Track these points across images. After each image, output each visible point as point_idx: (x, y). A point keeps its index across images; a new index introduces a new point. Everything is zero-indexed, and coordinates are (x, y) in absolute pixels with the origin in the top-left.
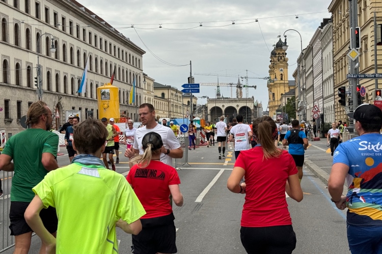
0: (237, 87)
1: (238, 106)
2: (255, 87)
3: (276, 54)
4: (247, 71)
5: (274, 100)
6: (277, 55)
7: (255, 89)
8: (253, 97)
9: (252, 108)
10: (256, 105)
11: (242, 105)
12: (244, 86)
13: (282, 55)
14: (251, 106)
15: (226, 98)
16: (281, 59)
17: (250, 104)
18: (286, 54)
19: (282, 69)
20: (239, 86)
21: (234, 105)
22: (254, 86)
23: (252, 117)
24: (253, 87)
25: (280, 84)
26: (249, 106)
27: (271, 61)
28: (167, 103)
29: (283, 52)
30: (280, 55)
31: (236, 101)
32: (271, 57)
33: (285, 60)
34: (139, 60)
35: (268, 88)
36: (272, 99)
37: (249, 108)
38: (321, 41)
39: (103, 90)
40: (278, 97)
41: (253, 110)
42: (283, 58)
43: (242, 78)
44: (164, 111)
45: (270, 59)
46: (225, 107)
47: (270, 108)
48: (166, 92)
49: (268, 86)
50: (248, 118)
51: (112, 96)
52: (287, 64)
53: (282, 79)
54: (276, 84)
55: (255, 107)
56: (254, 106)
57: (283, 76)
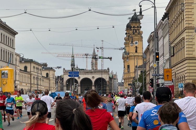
0: (93, 58)
1: (93, 77)
2: (111, 59)
3: (131, 27)
4: (102, 41)
5: (129, 72)
6: (132, 29)
7: (111, 60)
8: (108, 69)
9: (107, 79)
10: (111, 77)
11: (97, 76)
12: (100, 58)
13: (137, 28)
14: (106, 77)
15: (81, 70)
16: (136, 32)
17: (106, 75)
18: (141, 27)
19: (137, 42)
20: (95, 57)
21: (89, 76)
22: (110, 57)
23: (108, 88)
24: (108, 58)
25: (135, 56)
26: (104, 78)
27: (126, 34)
28: (30, 76)
29: (138, 25)
30: (135, 28)
31: (92, 72)
32: (127, 30)
33: (140, 33)
34: (13, 40)
35: (123, 60)
36: (126, 71)
37: (105, 80)
38: (162, 30)
39: (3, 71)
40: (132, 69)
41: (109, 82)
42: (138, 31)
43: (98, 48)
44: (26, 83)
45: (126, 32)
46: (81, 79)
47: (124, 80)
48: (28, 65)
49: (124, 58)
50: (103, 90)
51: (9, 75)
52: (142, 37)
53: (136, 52)
54: (131, 56)
55: (111, 79)
56: (109, 77)
57: (138, 49)
